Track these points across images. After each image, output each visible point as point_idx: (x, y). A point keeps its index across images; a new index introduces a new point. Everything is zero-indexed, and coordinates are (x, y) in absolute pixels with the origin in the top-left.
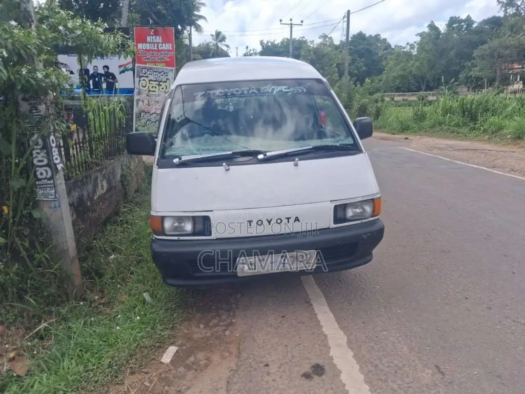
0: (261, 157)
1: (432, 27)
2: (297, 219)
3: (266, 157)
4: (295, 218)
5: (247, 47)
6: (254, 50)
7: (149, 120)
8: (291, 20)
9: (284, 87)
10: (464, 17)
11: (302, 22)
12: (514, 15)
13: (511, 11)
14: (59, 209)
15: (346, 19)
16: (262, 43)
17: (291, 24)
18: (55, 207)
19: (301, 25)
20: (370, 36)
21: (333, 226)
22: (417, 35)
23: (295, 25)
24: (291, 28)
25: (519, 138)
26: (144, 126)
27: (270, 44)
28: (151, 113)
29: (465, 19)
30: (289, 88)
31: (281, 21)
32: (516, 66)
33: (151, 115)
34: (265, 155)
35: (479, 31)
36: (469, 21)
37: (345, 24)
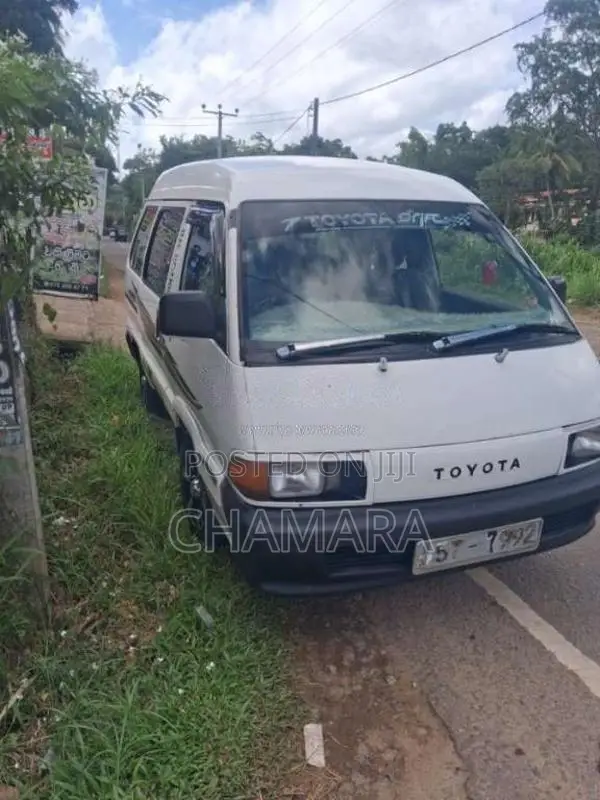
0: (438, 344)
1: (414, 135)
2: (516, 463)
3: (448, 345)
4: (512, 461)
5: (139, 146)
6: (150, 150)
7: (58, 259)
8: (220, 106)
9: (434, 215)
10: (458, 125)
11: (237, 111)
12: (525, 127)
13: (521, 121)
14: (21, 446)
15: (312, 112)
16: (163, 140)
17: (220, 113)
18: (14, 443)
19: (235, 116)
20: (327, 141)
21: (563, 471)
22: (397, 145)
23: (227, 114)
24: (220, 119)
25: (589, 304)
26: (50, 270)
27: (175, 142)
28: (64, 247)
29: (461, 128)
30: (442, 218)
31: (204, 106)
32: (530, 199)
33: (63, 250)
34: (446, 341)
35: (478, 145)
36: (465, 129)
37: (312, 119)
